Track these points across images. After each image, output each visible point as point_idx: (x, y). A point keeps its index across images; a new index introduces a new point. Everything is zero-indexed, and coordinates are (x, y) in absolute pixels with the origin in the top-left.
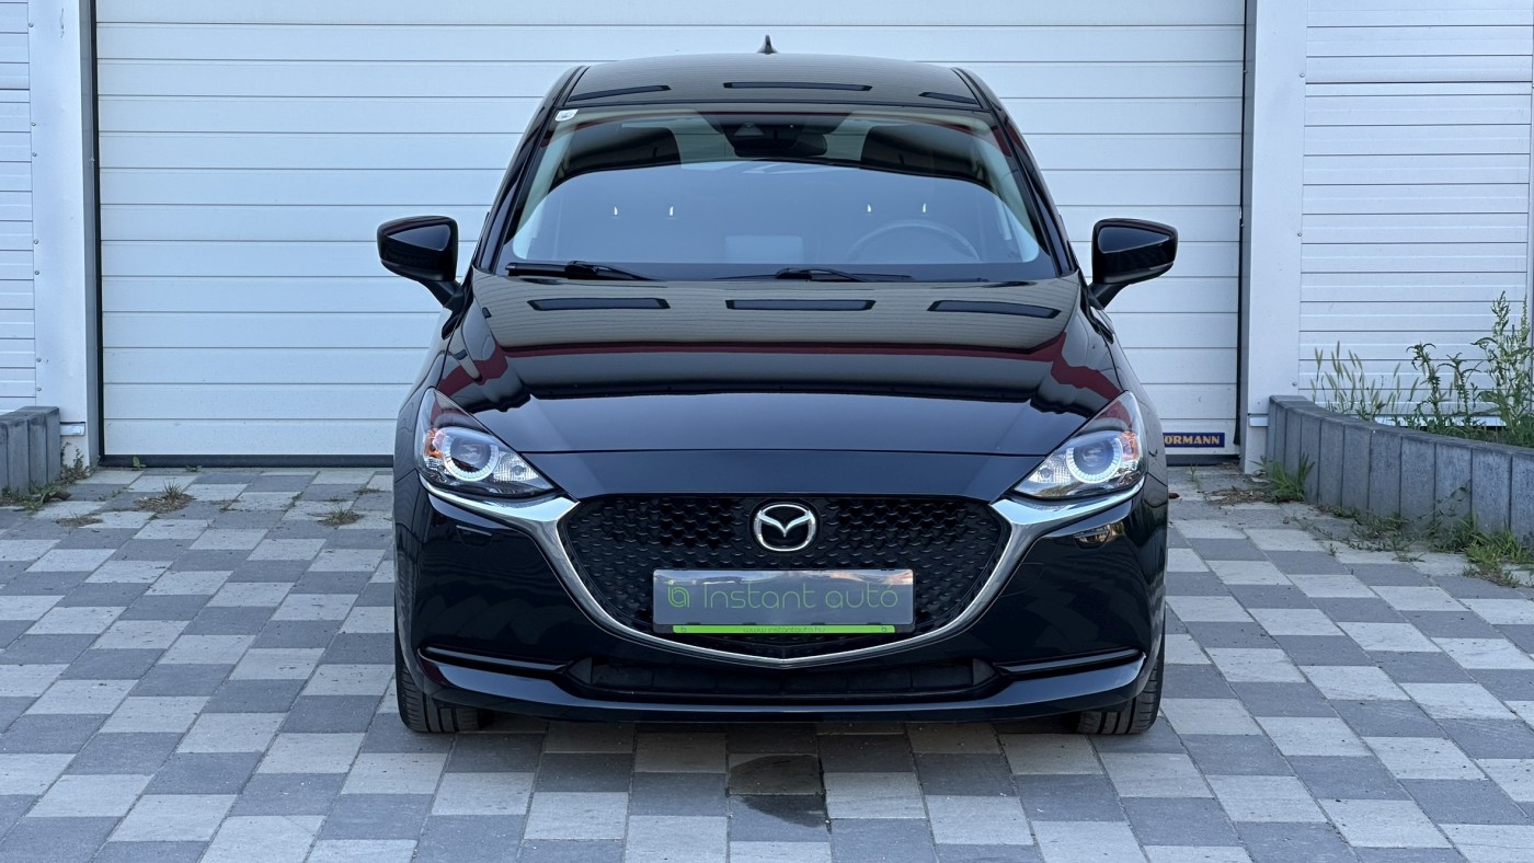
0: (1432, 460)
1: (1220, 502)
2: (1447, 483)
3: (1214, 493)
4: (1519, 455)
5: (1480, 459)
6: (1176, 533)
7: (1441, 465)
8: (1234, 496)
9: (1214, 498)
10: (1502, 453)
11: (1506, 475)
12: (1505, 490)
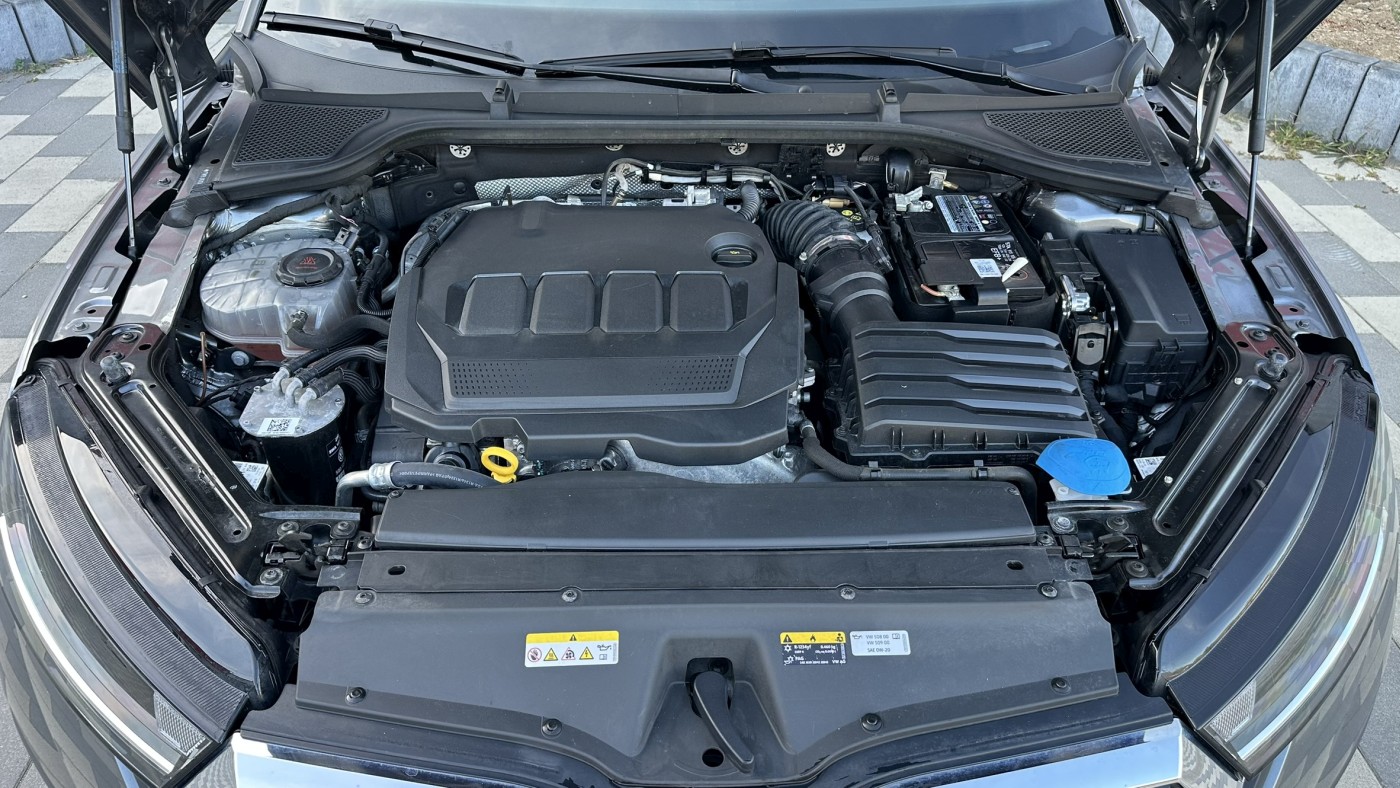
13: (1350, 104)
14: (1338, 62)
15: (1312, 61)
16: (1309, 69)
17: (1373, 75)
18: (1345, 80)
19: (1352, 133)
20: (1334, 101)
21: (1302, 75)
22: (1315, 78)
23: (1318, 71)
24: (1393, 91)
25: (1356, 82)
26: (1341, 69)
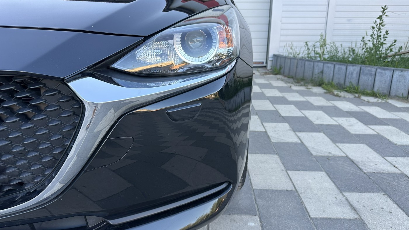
0: (313, 65)
1: (263, 75)
2: (316, 71)
3: (262, 73)
4: (337, 64)
5: (326, 65)
6: (254, 82)
7: (315, 66)
8: (266, 74)
9: (262, 74)
10: (332, 64)
11: (333, 69)
12: (332, 72)
13: (373, 80)
14: (367, 68)
15: (359, 68)
16: (359, 71)
17: (379, 70)
18: (370, 73)
19: (376, 89)
20: (368, 80)
21: (357, 73)
22: (361, 74)
23: (361, 71)
24: (386, 74)
25: (373, 73)
26: (368, 70)
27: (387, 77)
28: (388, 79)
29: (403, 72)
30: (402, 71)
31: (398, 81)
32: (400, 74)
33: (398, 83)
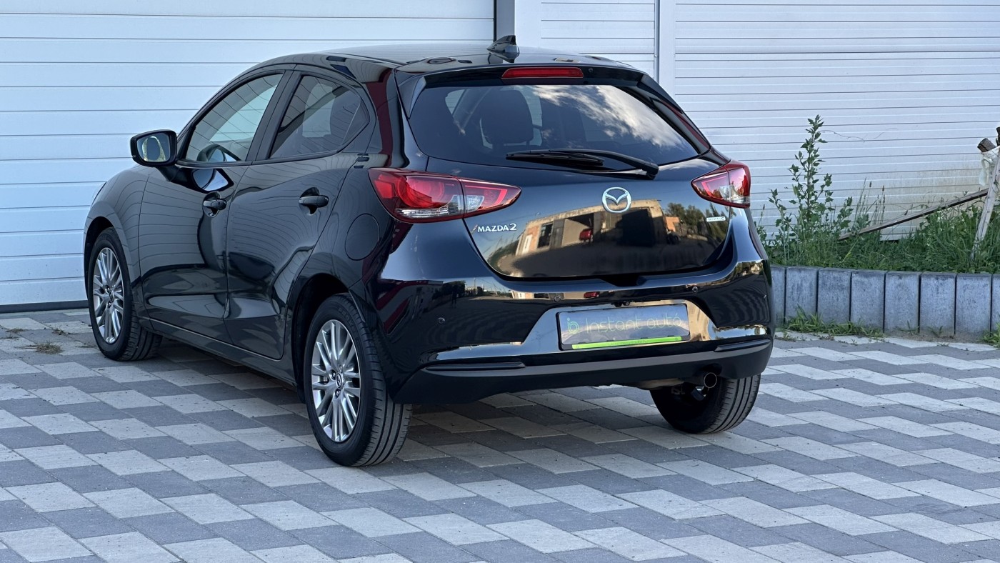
27: (875, 291)
28: (877, 295)
29: (903, 278)
30: (900, 278)
31: (895, 297)
32: (897, 282)
33: (897, 303)
